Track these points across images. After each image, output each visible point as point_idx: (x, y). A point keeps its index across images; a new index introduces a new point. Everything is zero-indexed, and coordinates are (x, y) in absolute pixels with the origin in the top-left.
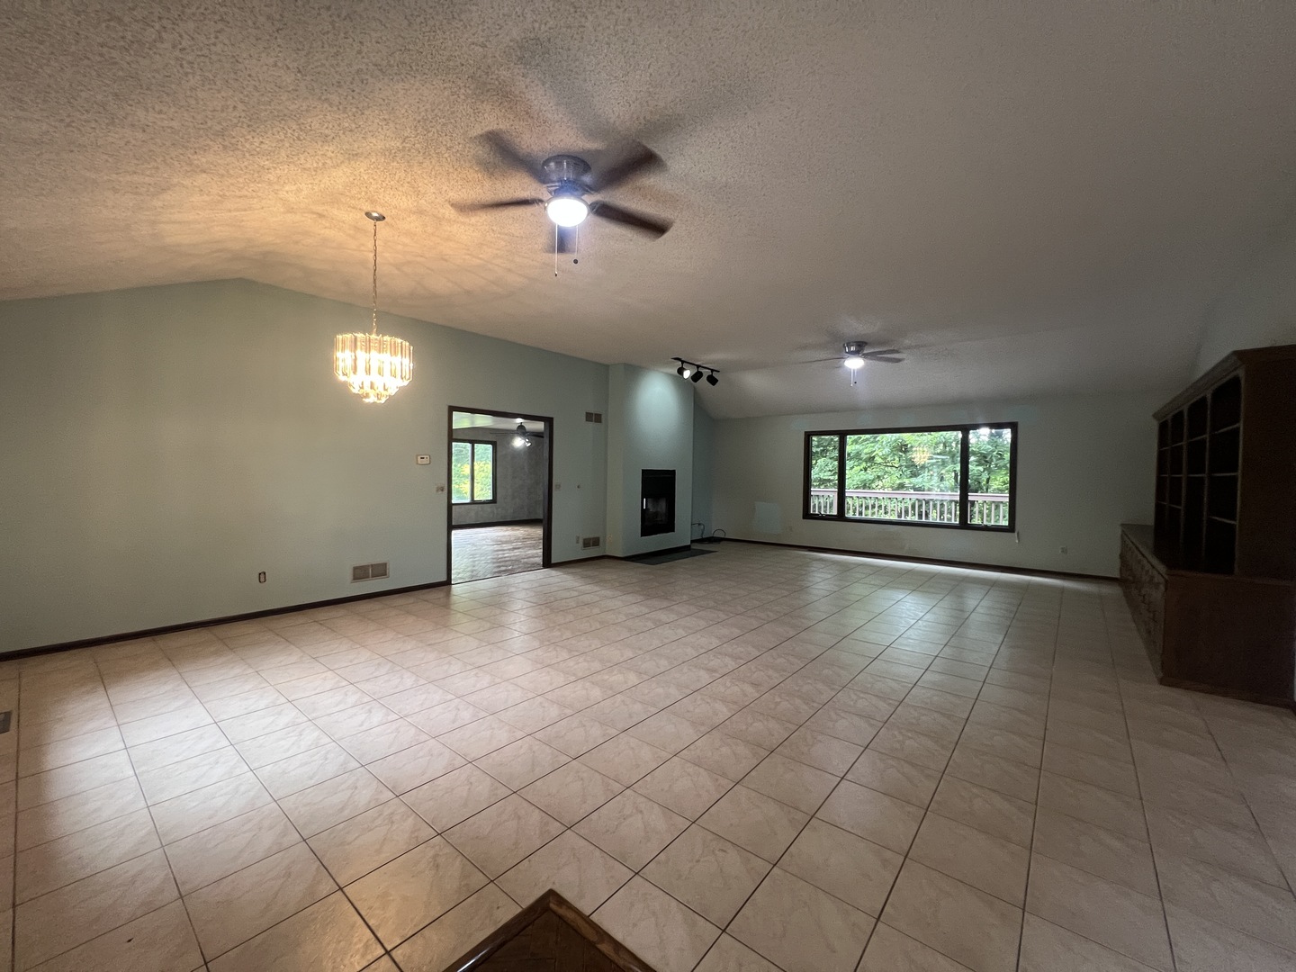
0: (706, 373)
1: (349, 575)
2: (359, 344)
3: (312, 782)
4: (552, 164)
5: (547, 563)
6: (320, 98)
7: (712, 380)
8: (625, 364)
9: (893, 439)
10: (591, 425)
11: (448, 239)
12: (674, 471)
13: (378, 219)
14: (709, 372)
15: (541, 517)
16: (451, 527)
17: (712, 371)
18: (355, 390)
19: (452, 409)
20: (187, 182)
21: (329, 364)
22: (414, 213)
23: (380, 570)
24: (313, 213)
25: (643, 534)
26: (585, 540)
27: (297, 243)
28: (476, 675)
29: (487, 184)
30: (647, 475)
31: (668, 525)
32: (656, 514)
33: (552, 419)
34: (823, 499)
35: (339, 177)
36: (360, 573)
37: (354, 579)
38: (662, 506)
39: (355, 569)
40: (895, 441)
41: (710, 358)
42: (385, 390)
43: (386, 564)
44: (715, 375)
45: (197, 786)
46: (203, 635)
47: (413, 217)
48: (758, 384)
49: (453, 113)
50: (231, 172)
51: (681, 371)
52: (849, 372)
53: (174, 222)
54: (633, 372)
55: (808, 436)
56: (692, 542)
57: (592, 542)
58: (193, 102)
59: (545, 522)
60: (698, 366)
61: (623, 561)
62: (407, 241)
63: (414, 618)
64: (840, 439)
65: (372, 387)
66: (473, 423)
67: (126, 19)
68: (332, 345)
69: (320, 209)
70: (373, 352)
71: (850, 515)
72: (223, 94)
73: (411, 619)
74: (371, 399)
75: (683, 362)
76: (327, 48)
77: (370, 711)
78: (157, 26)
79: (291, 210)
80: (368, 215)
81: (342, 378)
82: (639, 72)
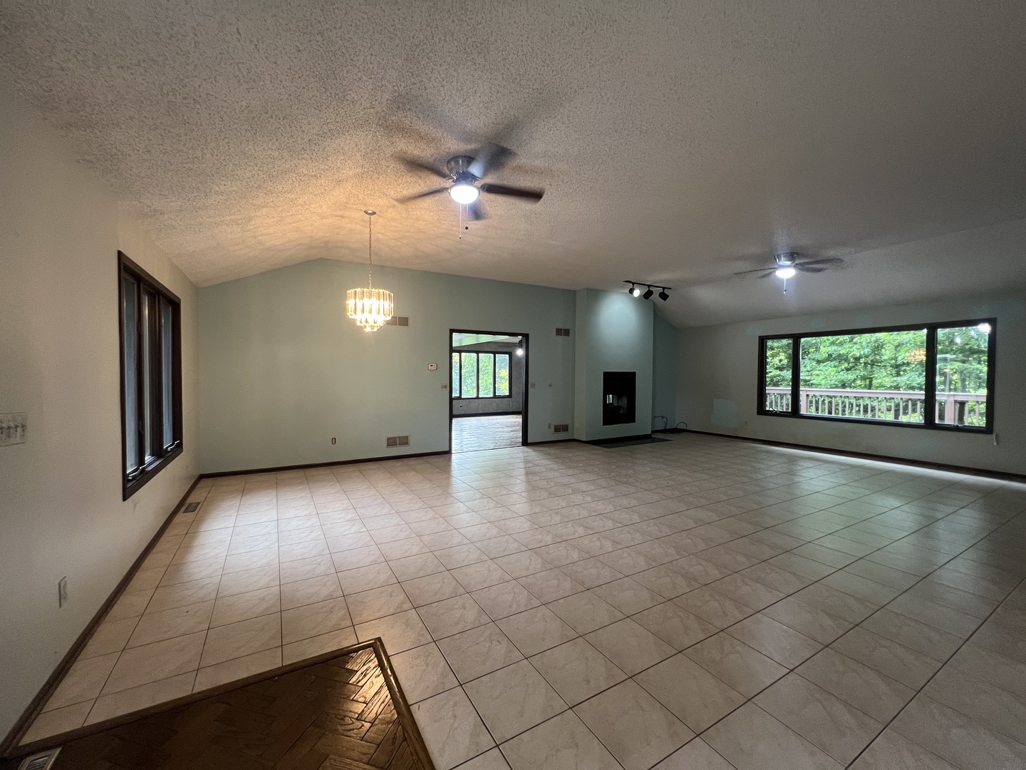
0: (657, 291)
1: (385, 444)
2: (357, 294)
3: (302, 557)
4: (453, 163)
5: (525, 442)
6: (299, 159)
7: (664, 296)
8: (587, 289)
9: (873, 339)
10: (560, 338)
11: (418, 219)
12: (635, 373)
13: (371, 214)
14: (660, 290)
15: (521, 410)
16: (452, 416)
17: (664, 288)
18: (358, 324)
19: (452, 331)
20: (258, 214)
21: (344, 309)
22: (390, 207)
23: (404, 441)
24: (337, 216)
25: (605, 423)
26: (555, 426)
27: (338, 234)
28: (426, 512)
29: (421, 182)
30: (608, 376)
31: (629, 416)
32: (619, 408)
33: (528, 334)
34: (778, 397)
35: (339, 194)
36: (391, 442)
37: (388, 445)
38: (624, 402)
39: (388, 439)
40: (876, 341)
41: (659, 278)
42: (375, 323)
43: (408, 437)
44: (667, 292)
45: (252, 549)
46: (300, 473)
47: (391, 210)
48: (709, 297)
49: (379, 147)
50: (277, 204)
51: (631, 291)
52: (782, 281)
53: (265, 235)
54: (595, 294)
55: (762, 341)
56: (653, 432)
57: (563, 428)
58: (237, 177)
59: (523, 413)
60: (649, 286)
61: (586, 444)
62: (395, 224)
63: (414, 473)
64: (794, 342)
65: (367, 322)
66: (478, 340)
67: (185, 149)
68: (345, 297)
69: (340, 213)
70: (365, 298)
71: (803, 411)
72: (248, 169)
73: (412, 474)
74: (368, 330)
75: (633, 284)
76: (284, 135)
77: (354, 525)
78: (199, 149)
79: (323, 218)
80: (366, 212)
81: (351, 317)
82: (471, 97)
